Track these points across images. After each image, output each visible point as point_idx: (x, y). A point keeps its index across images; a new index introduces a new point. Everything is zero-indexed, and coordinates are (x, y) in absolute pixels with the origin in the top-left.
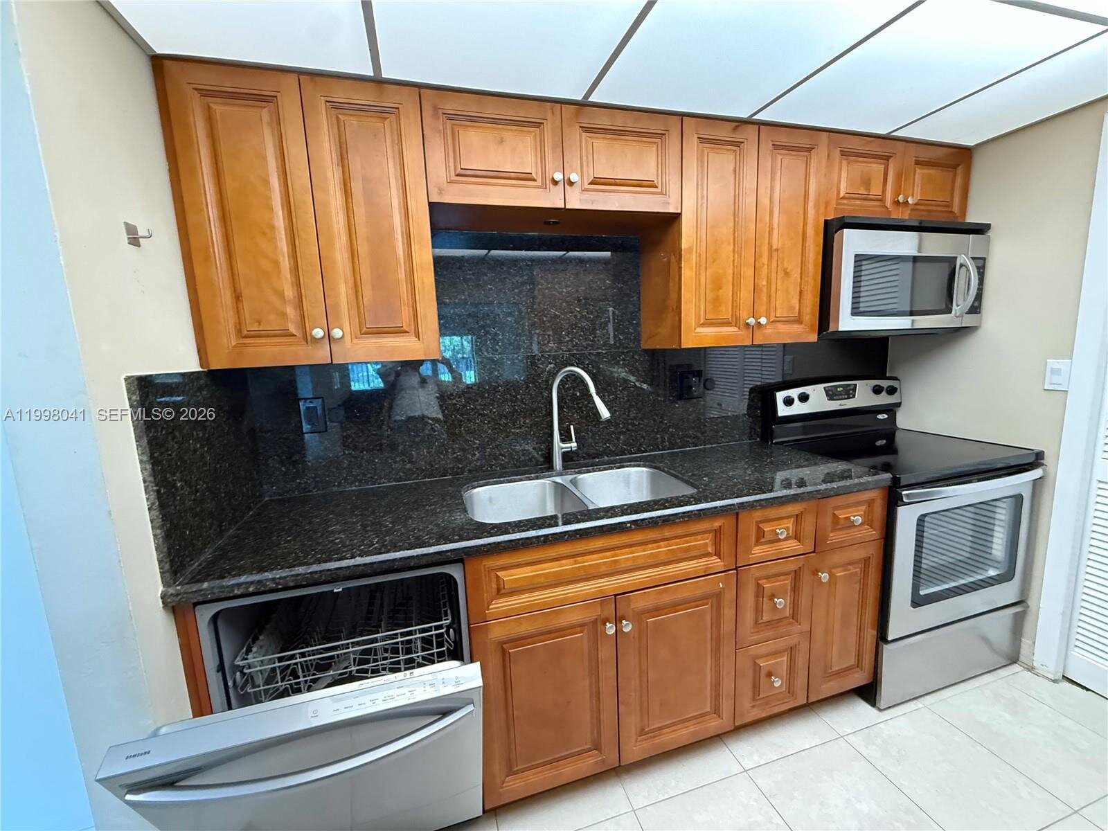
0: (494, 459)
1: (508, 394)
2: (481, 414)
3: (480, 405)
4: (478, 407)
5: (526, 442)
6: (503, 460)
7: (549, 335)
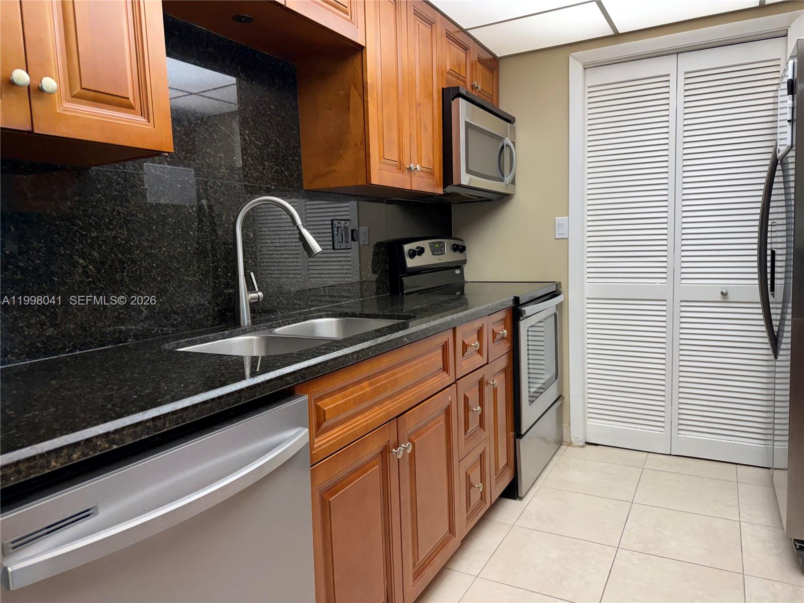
0: (166, 318)
1: (180, 228)
2: (147, 254)
3: (148, 240)
4: (145, 244)
5: (201, 295)
6: (176, 320)
7: (221, 158)
